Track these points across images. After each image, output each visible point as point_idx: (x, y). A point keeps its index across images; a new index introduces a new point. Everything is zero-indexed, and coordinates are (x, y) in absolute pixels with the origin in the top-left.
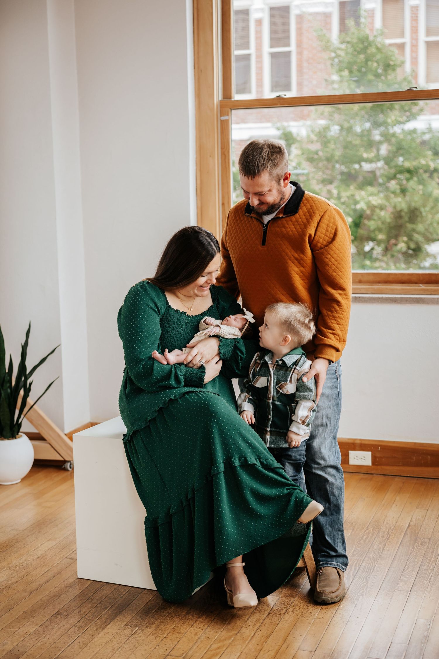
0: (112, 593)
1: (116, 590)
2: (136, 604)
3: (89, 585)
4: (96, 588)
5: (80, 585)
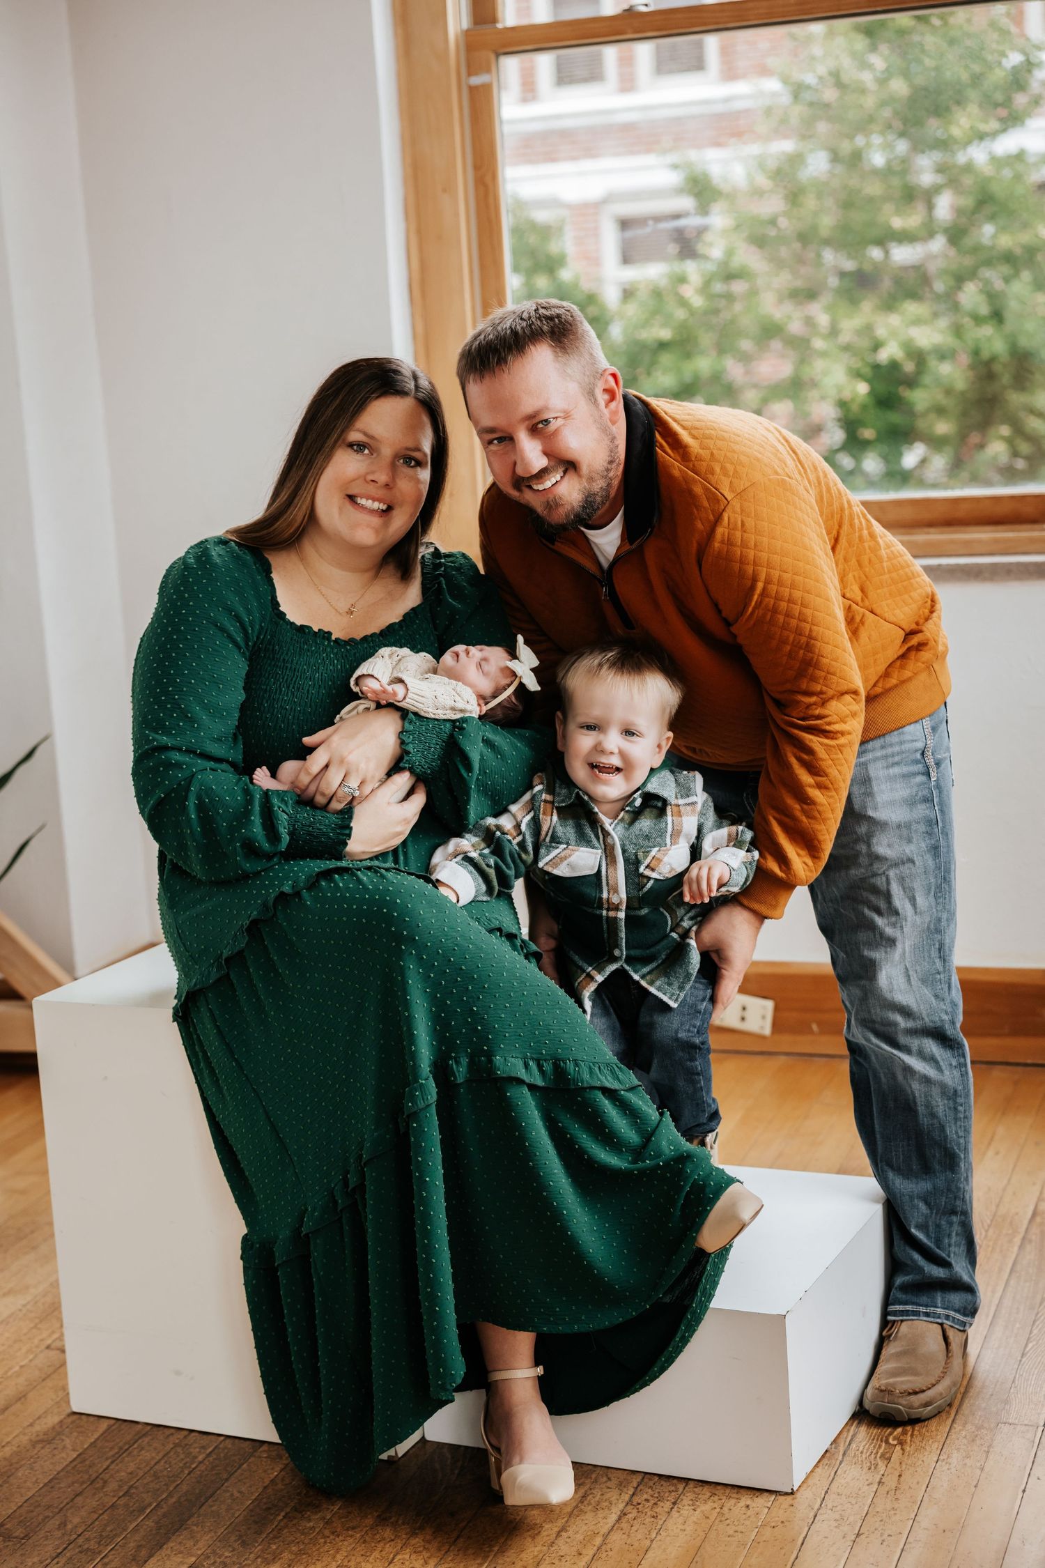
3: (102, 1435)
4: (121, 1444)
5: (75, 1434)
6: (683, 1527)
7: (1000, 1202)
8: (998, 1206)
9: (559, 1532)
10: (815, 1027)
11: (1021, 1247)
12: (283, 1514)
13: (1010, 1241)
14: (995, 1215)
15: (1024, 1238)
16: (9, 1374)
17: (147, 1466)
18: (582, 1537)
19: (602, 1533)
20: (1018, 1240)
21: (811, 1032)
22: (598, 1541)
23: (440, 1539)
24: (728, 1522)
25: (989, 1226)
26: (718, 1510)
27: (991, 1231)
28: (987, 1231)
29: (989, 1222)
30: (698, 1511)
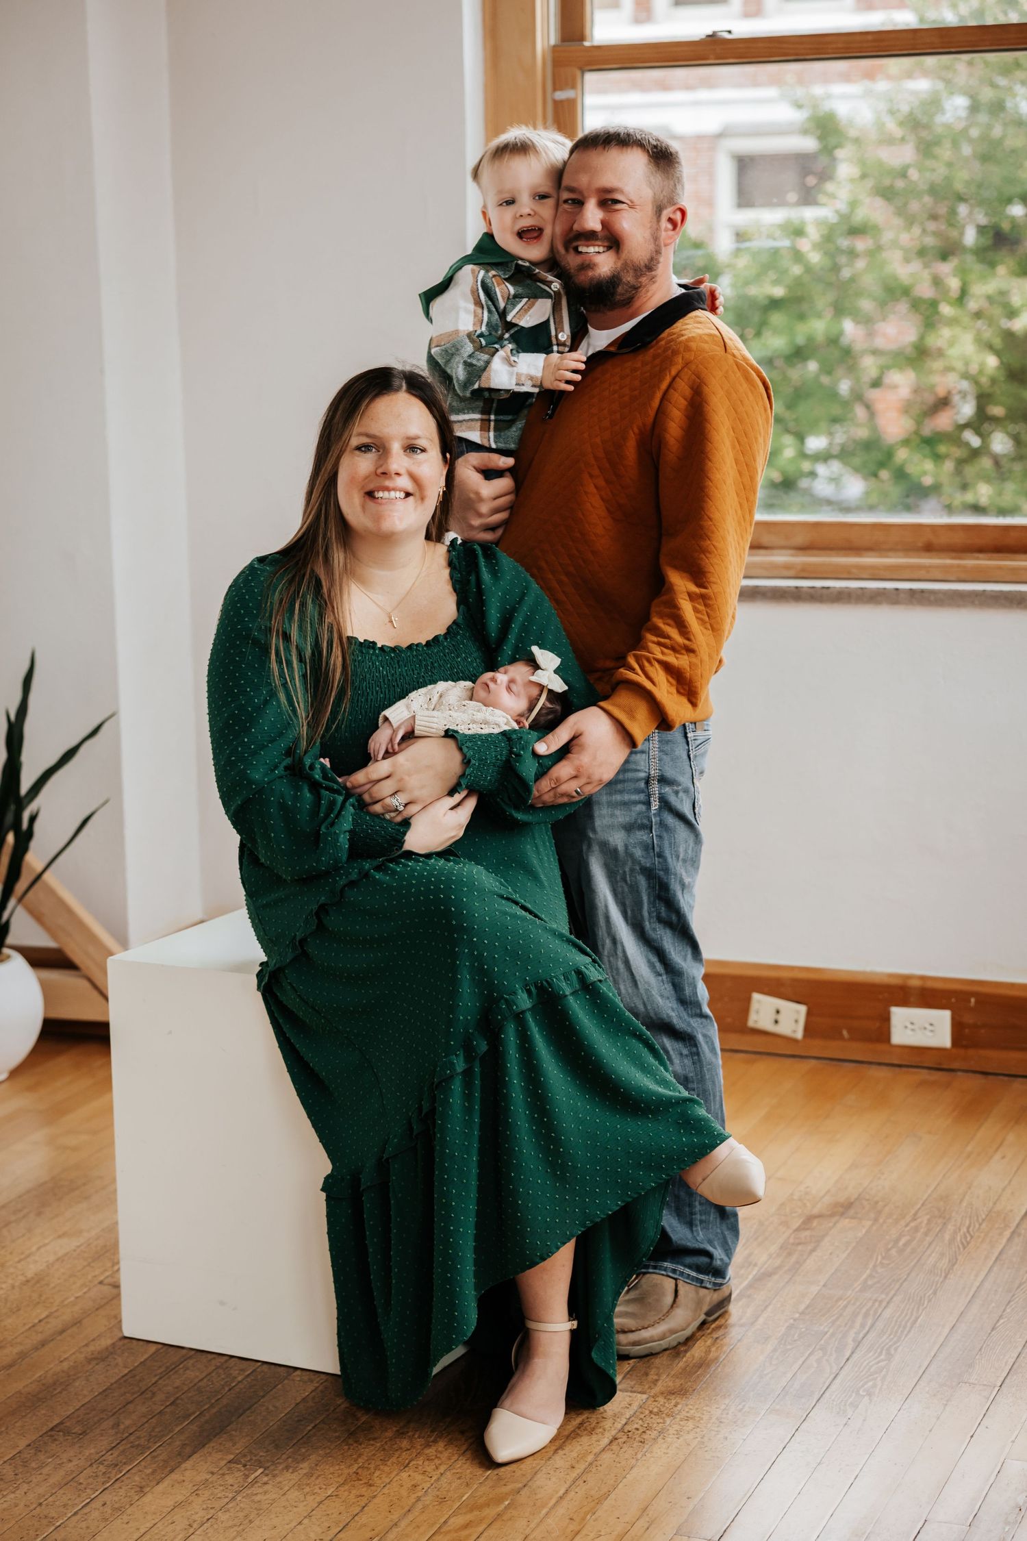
0: (208, 1377)
1: (221, 1371)
2: (268, 1409)
3: (151, 1356)
4: (168, 1364)
5: (126, 1354)
6: (665, 1451)
7: (997, 1200)
8: (995, 1203)
9: (557, 1450)
10: (845, 1033)
11: (1010, 1239)
12: (313, 1425)
13: (1001, 1234)
14: (990, 1211)
15: (1013, 1233)
16: (66, 1302)
17: (191, 1382)
18: (576, 1455)
19: (594, 1452)
20: (1007, 1234)
21: (841, 1037)
22: (590, 1458)
23: (450, 1451)
24: (706, 1449)
25: (983, 1220)
26: (699, 1439)
27: (984, 1225)
28: (980, 1225)
29: (984, 1217)
30: (681, 1439)
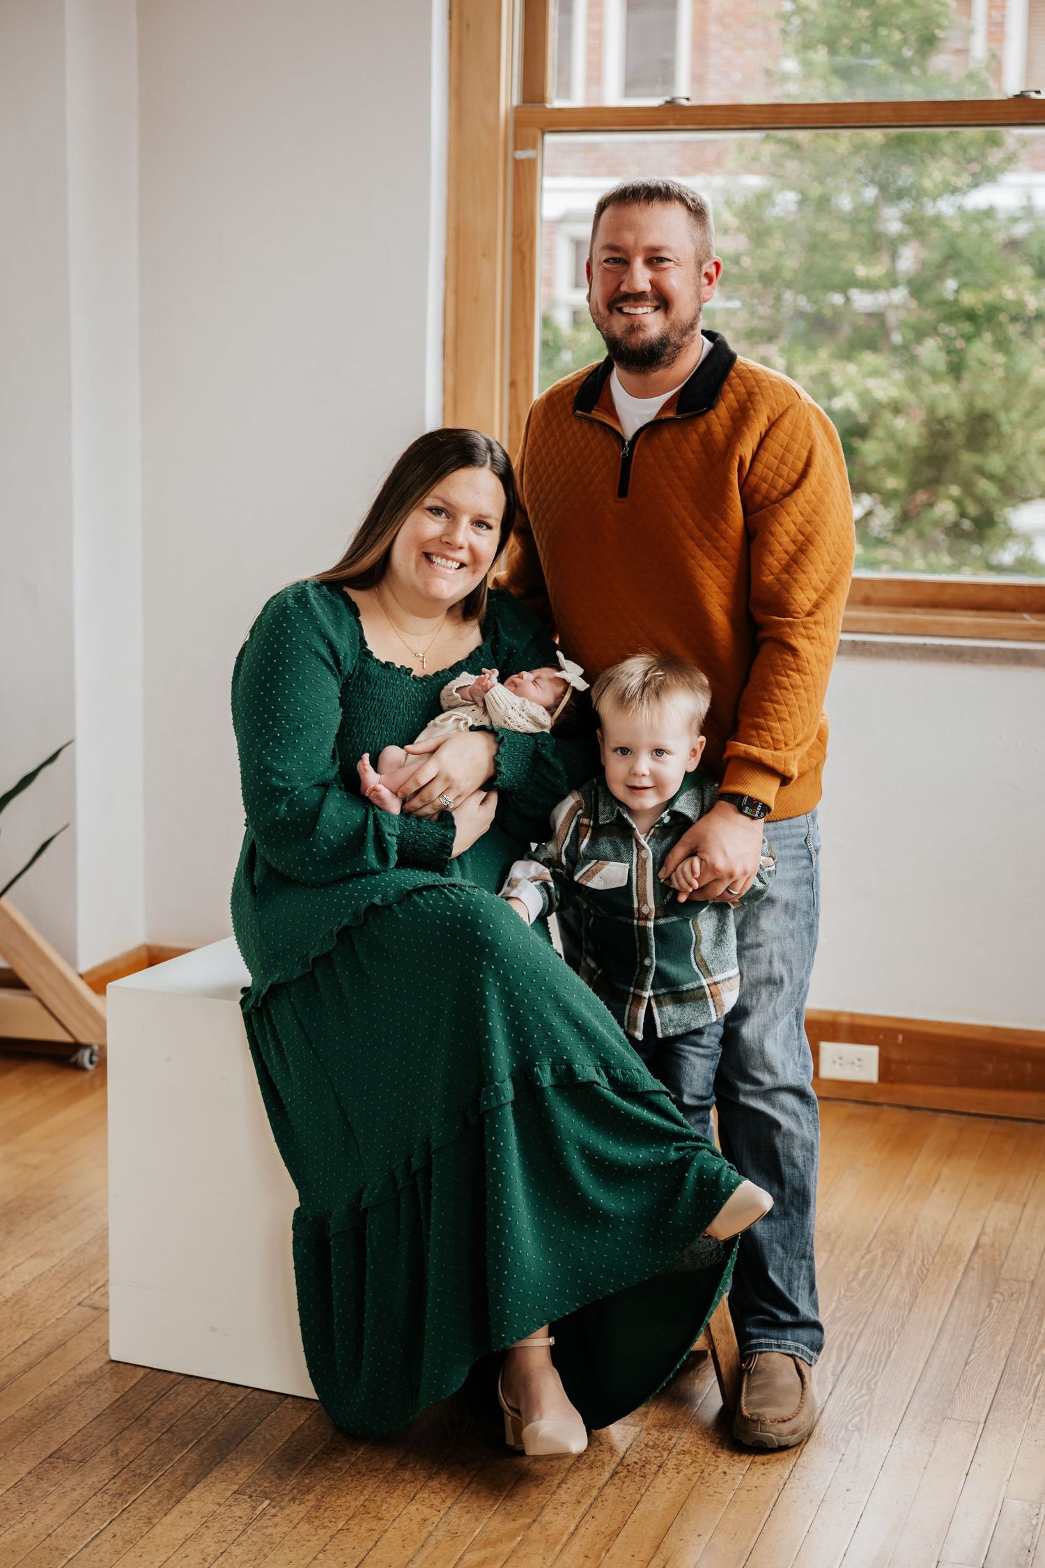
0: (201, 1403)
1: (212, 1397)
2: (264, 1437)
3: (140, 1380)
4: (159, 1389)
5: (115, 1378)
6: (668, 1487)
12: (312, 1455)
17: (184, 1408)
18: (580, 1489)
23: (454, 1483)
24: (707, 1484)
26: (699, 1474)
30: (682, 1474)
